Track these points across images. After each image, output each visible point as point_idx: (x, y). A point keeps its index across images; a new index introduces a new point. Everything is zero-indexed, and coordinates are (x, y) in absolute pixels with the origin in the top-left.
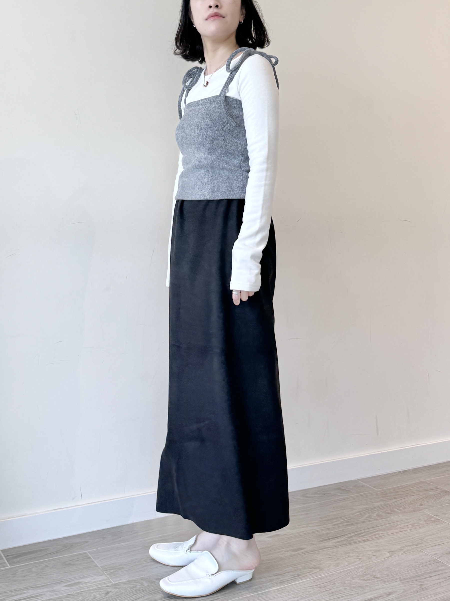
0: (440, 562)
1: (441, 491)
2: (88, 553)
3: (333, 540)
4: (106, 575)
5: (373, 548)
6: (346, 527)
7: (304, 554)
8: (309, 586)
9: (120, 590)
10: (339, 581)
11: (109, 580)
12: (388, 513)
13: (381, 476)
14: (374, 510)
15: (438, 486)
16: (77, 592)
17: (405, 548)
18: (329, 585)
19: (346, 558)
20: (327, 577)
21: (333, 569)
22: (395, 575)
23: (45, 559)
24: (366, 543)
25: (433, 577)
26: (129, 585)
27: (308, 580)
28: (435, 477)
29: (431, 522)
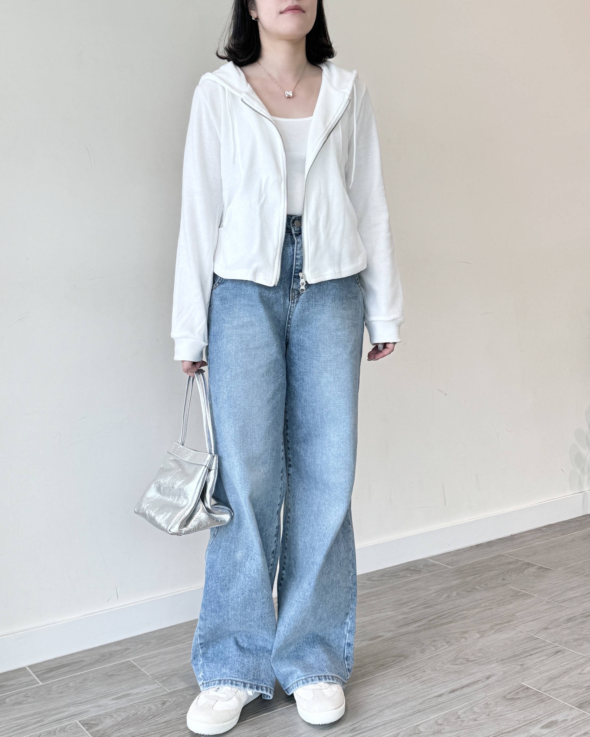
0: (538, 638)
1: (522, 564)
3: (412, 625)
4: (158, 684)
5: (460, 630)
6: (424, 610)
7: (382, 643)
8: (395, 676)
9: (179, 699)
11: (163, 689)
12: (469, 591)
13: (452, 552)
14: (452, 589)
15: (518, 559)
16: (128, 705)
17: (494, 627)
18: (418, 674)
19: (431, 642)
20: (413, 664)
21: (419, 655)
22: (491, 657)
23: (82, 671)
24: (450, 625)
25: (533, 656)
26: (188, 692)
27: (393, 670)
28: (513, 549)
29: (518, 597)
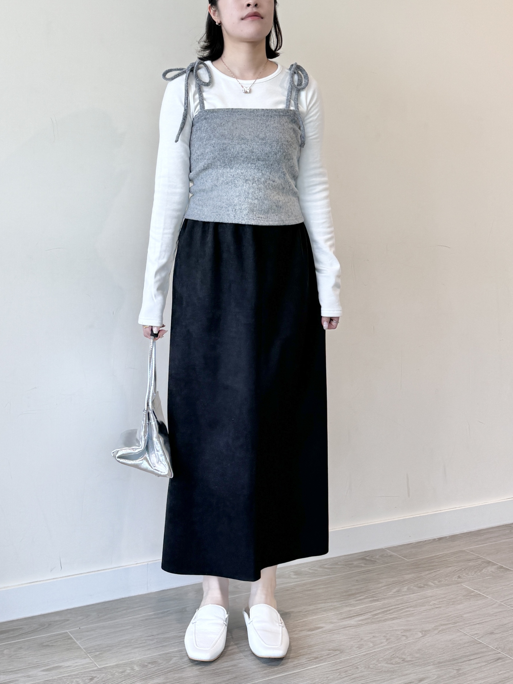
0: (481, 643)
1: (483, 562)
2: (69, 633)
3: (356, 618)
4: (90, 658)
5: (402, 627)
6: (371, 603)
7: (321, 634)
8: (327, 670)
9: (107, 675)
10: (362, 666)
11: (94, 664)
13: (412, 544)
14: (404, 583)
15: (479, 556)
16: (57, 678)
17: (440, 627)
18: (350, 670)
19: (371, 638)
20: (348, 660)
21: (356, 651)
22: (428, 659)
23: (19, 639)
24: (394, 621)
25: (472, 661)
26: (118, 670)
27: (326, 664)
28: (476, 546)
29: (471, 597)
